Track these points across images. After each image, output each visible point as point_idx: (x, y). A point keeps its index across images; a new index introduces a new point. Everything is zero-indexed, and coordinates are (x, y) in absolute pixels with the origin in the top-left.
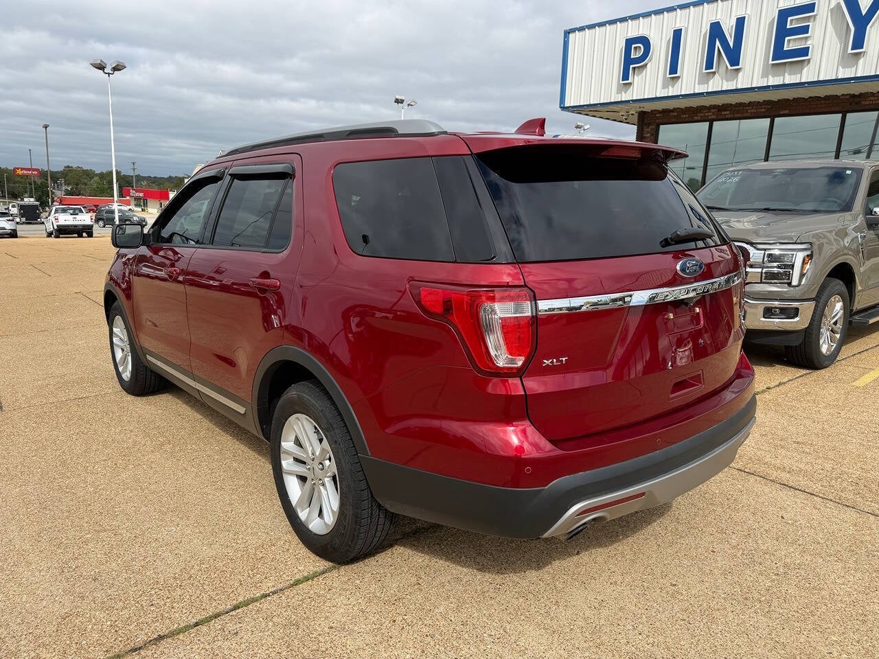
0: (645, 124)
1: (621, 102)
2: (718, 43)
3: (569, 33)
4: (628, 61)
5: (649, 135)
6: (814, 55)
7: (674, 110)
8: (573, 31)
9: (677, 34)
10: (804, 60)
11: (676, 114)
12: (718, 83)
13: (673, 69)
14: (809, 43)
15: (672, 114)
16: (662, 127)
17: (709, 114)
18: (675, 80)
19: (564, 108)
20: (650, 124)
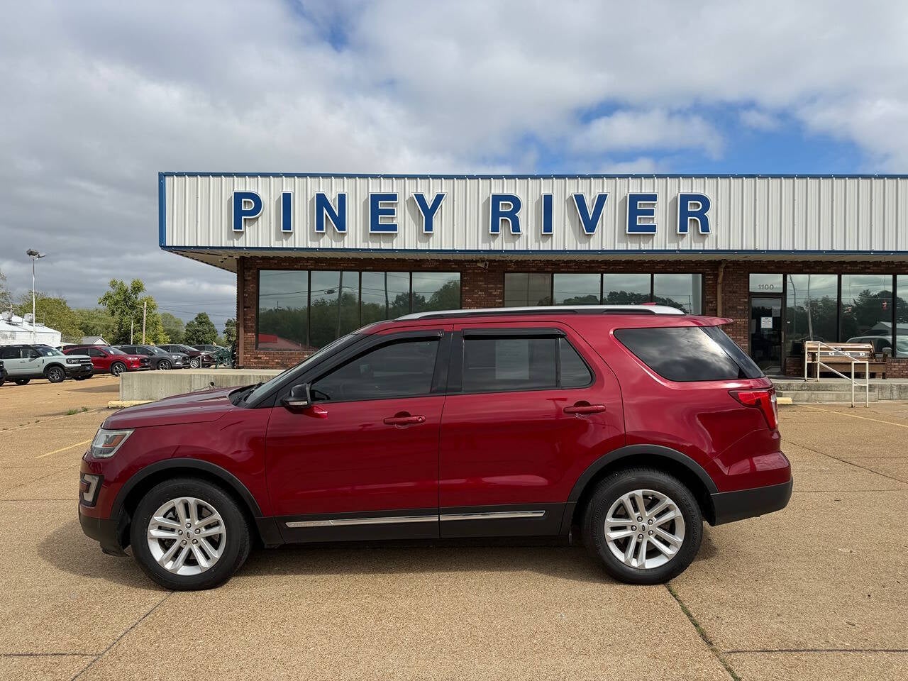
0: (247, 268)
1: (234, 248)
2: (325, 211)
3: (165, 176)
4: (239, 213)
5: (250, 278)
6: (400, 230)
7: (274, 258)
8: (171, 174)
9: (287, 198)
10: (393, 234)
11: (276, 262)
12: (326, 242)
13: (287, 225)
14: (395, 222)
15: (271, 261)
16: (261, 272)
17: (308, 264)
18: (287, 235)
19: (165, 248)
20: (251, 269)
